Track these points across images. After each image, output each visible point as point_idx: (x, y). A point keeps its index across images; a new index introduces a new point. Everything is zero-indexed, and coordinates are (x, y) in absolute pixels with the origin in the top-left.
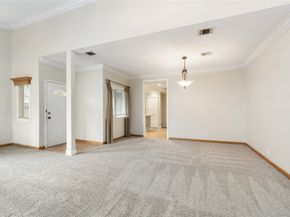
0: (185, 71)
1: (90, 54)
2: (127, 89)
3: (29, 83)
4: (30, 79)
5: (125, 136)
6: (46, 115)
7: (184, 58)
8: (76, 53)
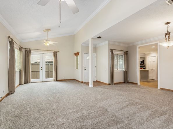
0: (168, 34)
1: (99, 37)
2: (126, 53)
3: (79, 55)
4: (79, 53)
5: (124, 82)
6: (84, 68)
7: (168, 23)
8: (93, 39)
